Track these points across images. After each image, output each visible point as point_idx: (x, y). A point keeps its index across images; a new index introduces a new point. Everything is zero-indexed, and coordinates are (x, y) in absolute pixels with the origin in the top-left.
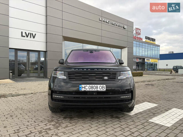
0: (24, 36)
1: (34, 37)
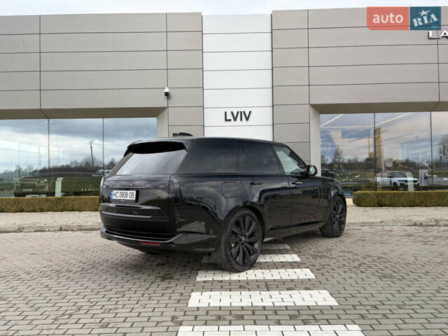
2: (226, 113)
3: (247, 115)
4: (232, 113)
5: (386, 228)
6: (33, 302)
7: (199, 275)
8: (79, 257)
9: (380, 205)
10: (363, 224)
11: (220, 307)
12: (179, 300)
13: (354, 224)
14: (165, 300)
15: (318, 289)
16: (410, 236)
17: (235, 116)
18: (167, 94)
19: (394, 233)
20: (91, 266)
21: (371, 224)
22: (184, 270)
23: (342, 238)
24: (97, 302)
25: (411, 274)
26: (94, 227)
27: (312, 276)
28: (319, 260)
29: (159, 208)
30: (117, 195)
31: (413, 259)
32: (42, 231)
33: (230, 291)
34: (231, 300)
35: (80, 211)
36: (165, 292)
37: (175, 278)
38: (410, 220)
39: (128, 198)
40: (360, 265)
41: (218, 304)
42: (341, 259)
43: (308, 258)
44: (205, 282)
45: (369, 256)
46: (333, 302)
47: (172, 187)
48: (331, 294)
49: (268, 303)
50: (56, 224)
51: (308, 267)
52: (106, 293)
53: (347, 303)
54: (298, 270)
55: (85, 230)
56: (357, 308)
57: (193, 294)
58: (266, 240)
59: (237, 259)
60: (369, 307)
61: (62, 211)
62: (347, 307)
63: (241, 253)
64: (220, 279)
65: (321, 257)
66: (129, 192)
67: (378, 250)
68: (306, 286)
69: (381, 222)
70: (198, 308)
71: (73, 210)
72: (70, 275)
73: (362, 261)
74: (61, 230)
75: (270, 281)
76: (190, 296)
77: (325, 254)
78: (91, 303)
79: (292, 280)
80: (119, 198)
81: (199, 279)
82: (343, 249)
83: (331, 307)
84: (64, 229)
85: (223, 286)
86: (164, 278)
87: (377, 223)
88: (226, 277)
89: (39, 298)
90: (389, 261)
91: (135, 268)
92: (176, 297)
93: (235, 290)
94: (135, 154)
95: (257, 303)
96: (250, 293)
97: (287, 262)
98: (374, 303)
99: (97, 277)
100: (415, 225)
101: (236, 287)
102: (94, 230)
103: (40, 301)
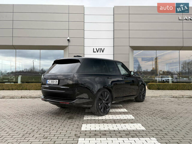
0: (95, 52)
1: (103, 52)
2: (94, 49)
3: (103, 50)
4: (96, 49)
5: (162, 99)
6: (13, 128)
7: (85, 117)
8: (31, 109)
9: (159, 89)
10: (152, 97)
11: (95, 130)
12: (77, 127)
13: (148, 97)
14: (71, 127)
15: (137, 123)
16: (172, 102)
17: (98, 50)
18: (68, 40)
19: (165, 100)
20: (36, 113)
21: (156, 97)
22: (78, 115)
23: (144, 102)
24: (41, 128)
25: (175, 117)
26: (36, 97)
27: (133, 118)
28: (135, 111)
29: (69, 88)
30: (50, 82)
31: (175, 111)
32: (13, 98)
33: (99, 124)
34: (100, 128)
35: (30, 90)
36: (70, 124)
37: (74, 118)
38: (171, 95)
39: (55, 83)
40: (153, 113)
41: (95, 129)
42: (145, 111)
43: (131, 110)
44: (87, 120)
45: (156, 110)
46: (143, 128)
47: (74, 79)
48: (142, 125)
49: (116, 129)
50: (19, 95)
51: (131, 114)
52: (45, 124)
53: (149, 129)
54: (127, 115)
55: (33, 98)
56: (154, 131)
57: (83, 125)
58: (113, 102)
59: (101, 111)
60: (159, 131)
61: (21, 90)
62: (149, 130)
63: (103, 107)
64: (94, 118)
65: (136, 110)
66: (55, 80)
67: (160, 107)
68: (131, 122)
69: (160, 96)
70: (86, 131)
71: (27, 90)
72: (28, 116)
73: (154, 112)
74: (22, 98)
75: (116, 119)
76: (82, 126)
77: (137, 108)
78: (39, 128)
79: (125, 119)
80: (50, 83)
81: (85, 119)
82: (145, 107)
83: (143, 131)
84: (23, 97)
85: (96, 122)
86: (69, 118)
87: (158, 96)
88: (97, 118)
89: (15, 126)
90: (165, 112)
91: (56, 114)
92: (76, 126)
93: (101, 123)
94: (57, 65)
95: (111, 129)
96: (108, 124)
97: (122, 112)
98: (161, 129)
99: (40, 118)
100: (174, 97)
101: (101, 122)
102: (36, 98)
103: (15, 128)
